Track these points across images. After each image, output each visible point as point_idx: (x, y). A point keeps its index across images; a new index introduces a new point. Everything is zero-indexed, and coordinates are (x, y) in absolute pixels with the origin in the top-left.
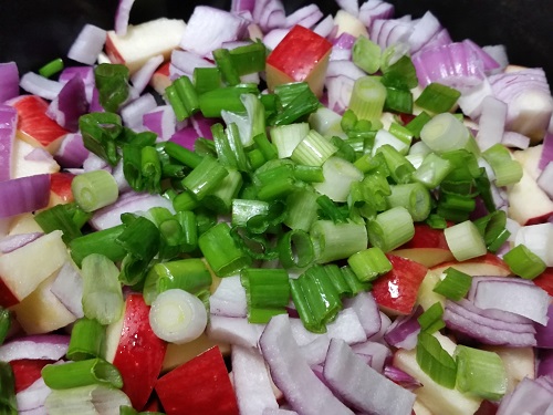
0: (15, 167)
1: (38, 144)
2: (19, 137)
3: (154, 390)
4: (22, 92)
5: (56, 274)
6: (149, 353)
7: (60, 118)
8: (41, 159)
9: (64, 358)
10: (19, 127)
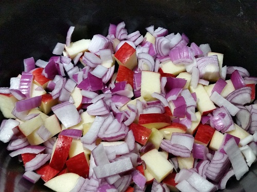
0: (32, 93)
1: (40, 85)
2: (34, 82)
3: (65, 164)
4: (37, 67)
5: (38, 128)
6: (64, 153)
7: (46, 75)
8: (40, 90)
9: (41, 153)
10: (34, 79)
